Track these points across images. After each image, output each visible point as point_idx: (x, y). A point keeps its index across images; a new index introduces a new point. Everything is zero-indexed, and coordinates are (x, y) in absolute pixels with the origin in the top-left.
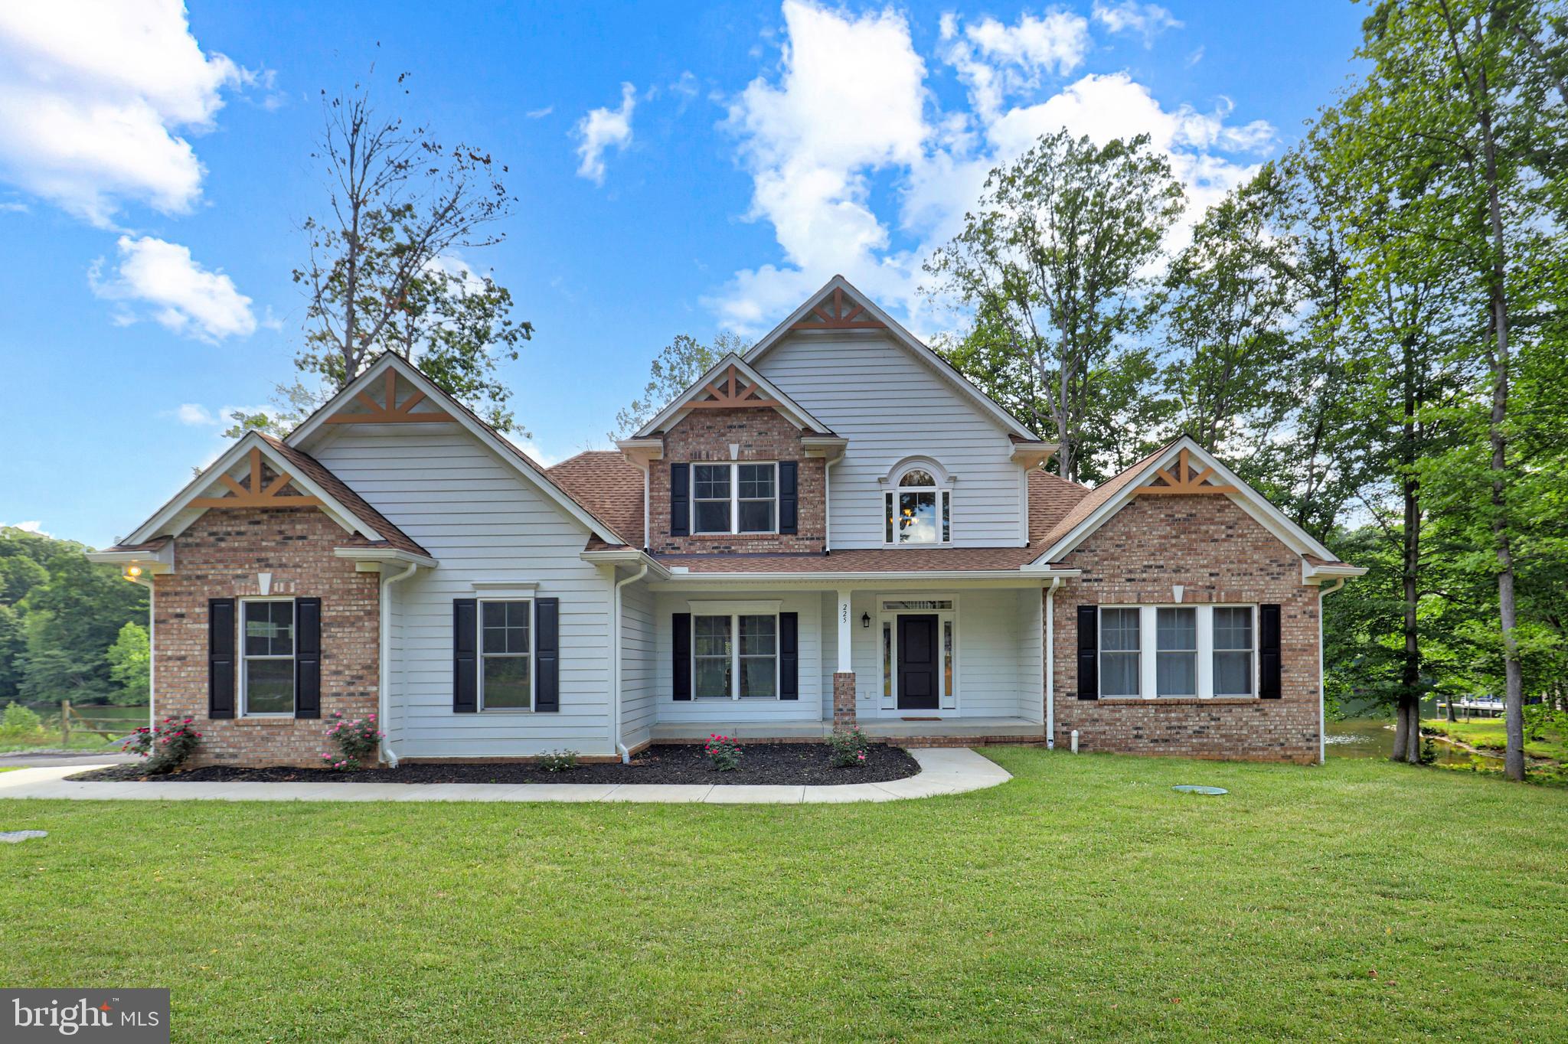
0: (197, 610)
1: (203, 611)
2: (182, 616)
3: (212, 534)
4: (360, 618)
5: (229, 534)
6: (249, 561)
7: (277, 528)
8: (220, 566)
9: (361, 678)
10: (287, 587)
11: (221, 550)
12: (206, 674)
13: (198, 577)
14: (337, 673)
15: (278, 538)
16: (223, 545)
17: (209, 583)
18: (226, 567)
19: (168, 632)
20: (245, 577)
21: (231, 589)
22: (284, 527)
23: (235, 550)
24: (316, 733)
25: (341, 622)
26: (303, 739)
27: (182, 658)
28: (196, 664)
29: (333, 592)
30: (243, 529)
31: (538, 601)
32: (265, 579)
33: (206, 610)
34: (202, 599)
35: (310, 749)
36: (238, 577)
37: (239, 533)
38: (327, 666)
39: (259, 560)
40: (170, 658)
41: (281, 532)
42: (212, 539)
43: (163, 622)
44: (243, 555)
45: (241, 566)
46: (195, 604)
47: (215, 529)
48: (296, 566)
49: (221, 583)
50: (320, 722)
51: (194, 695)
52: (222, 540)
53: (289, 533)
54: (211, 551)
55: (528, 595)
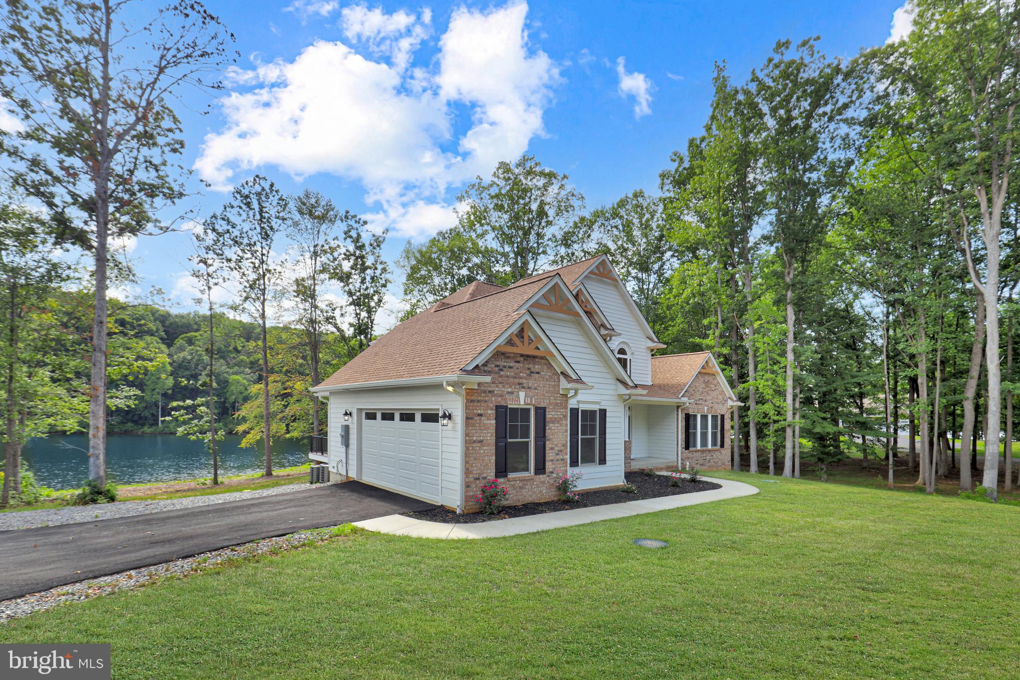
0: (489, 412)
1: (492, 412)
2: (481, 415)
3: (497, 366)
4: (561, 419)
5: (505, 367)
6: (514, 384)
7: (527, 366)
8: (500, 386)
9: (561, 451)
10: (531, 400)
11: (501, 376)
12: (494, 451)
13: (490, 392)
14: (552, 449)
15: (528, 372)
16: (502, 373)
17: (495, 396)
18: (503, 386)
19: (473, 425)
20: (512, 393)
21: (506, 399)
22: (531, 366)
23: (508, 377)
24: (543, 482)
25: (554, 421)
26: (538, 486)
27: (481, 442)
28: (489, 445)
29: (550, 404)
30: (512, 365)
31: (600, 410)
32: (522, 394)
33: (494, 412)
34: (491, 405)
35: (541, 491)
36: (509, 393)
37: (510, 367)
38: (548, 445)
39: (519, 384)
40: (475, 442)
41: (529, 369)
42: (497, 369)
43: (471, 418)
44: (512, 380)
45: (511, 387)
46: (488, 408)
47: (498, 363)
48: (535, 389)
49: (501, 396)
50: (545, 476)
51: (487, 465)
52: (501, 370)
53: (533, 370)
54: (496, 376)
55: (596, 407)
